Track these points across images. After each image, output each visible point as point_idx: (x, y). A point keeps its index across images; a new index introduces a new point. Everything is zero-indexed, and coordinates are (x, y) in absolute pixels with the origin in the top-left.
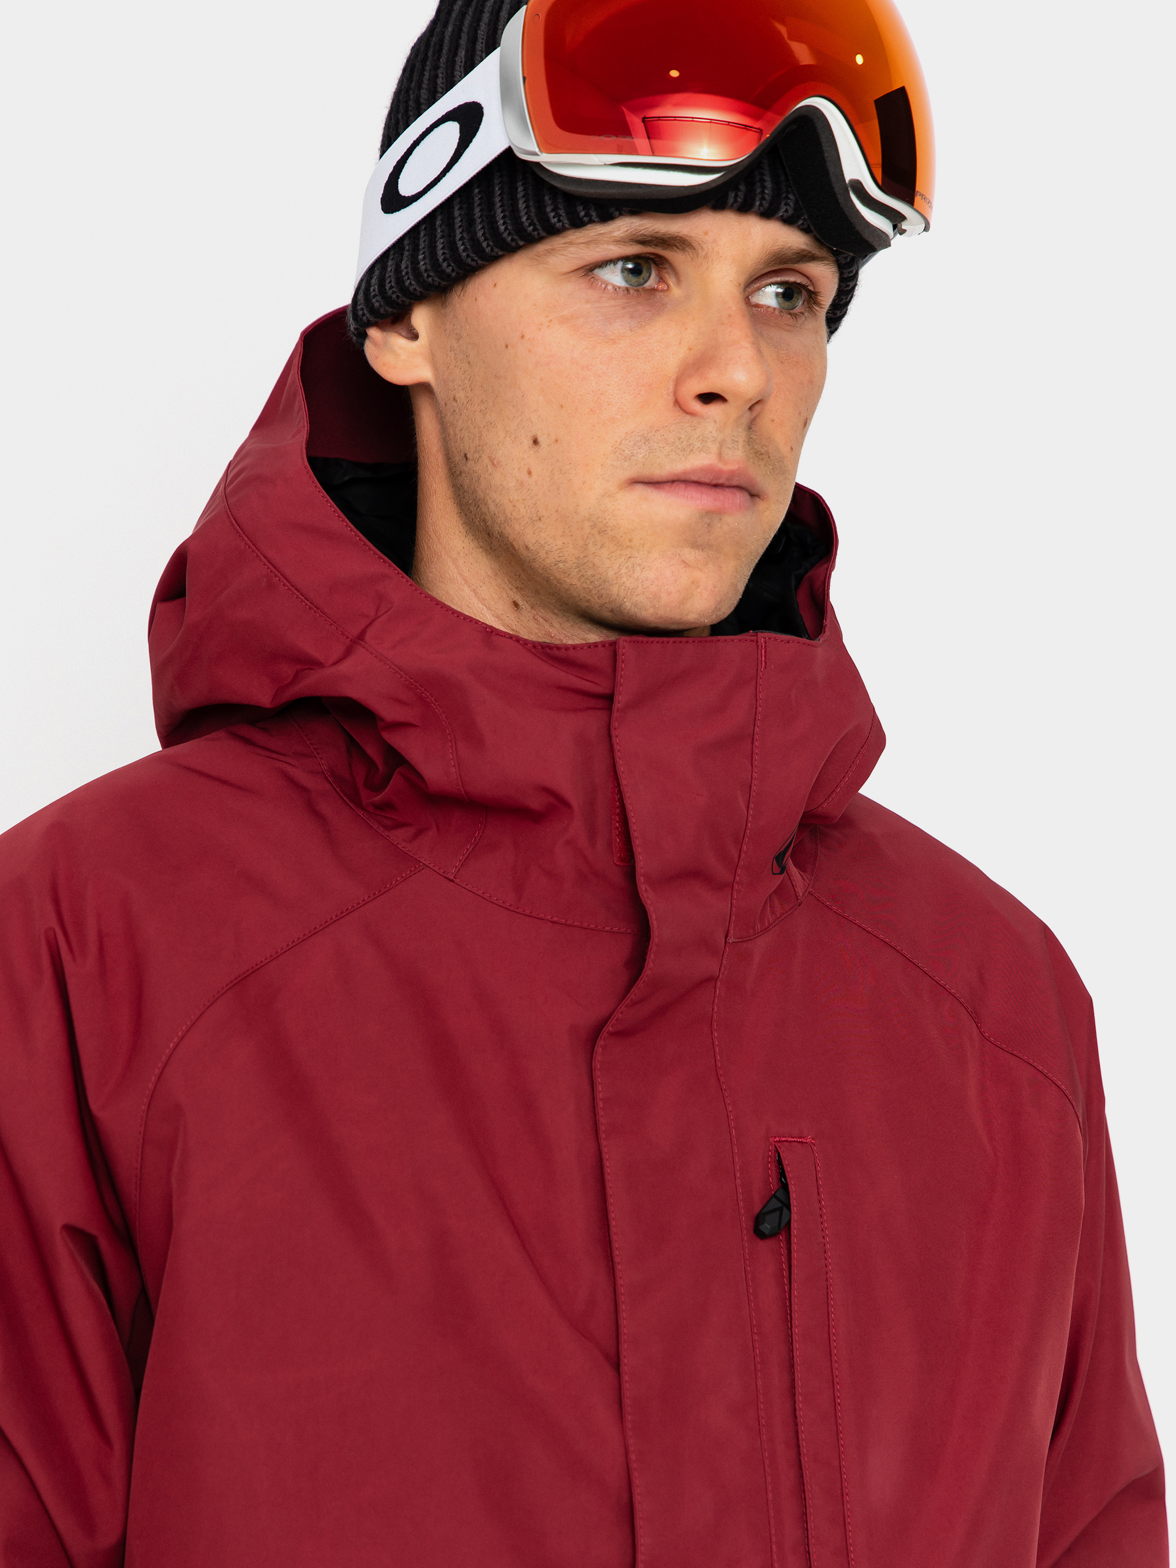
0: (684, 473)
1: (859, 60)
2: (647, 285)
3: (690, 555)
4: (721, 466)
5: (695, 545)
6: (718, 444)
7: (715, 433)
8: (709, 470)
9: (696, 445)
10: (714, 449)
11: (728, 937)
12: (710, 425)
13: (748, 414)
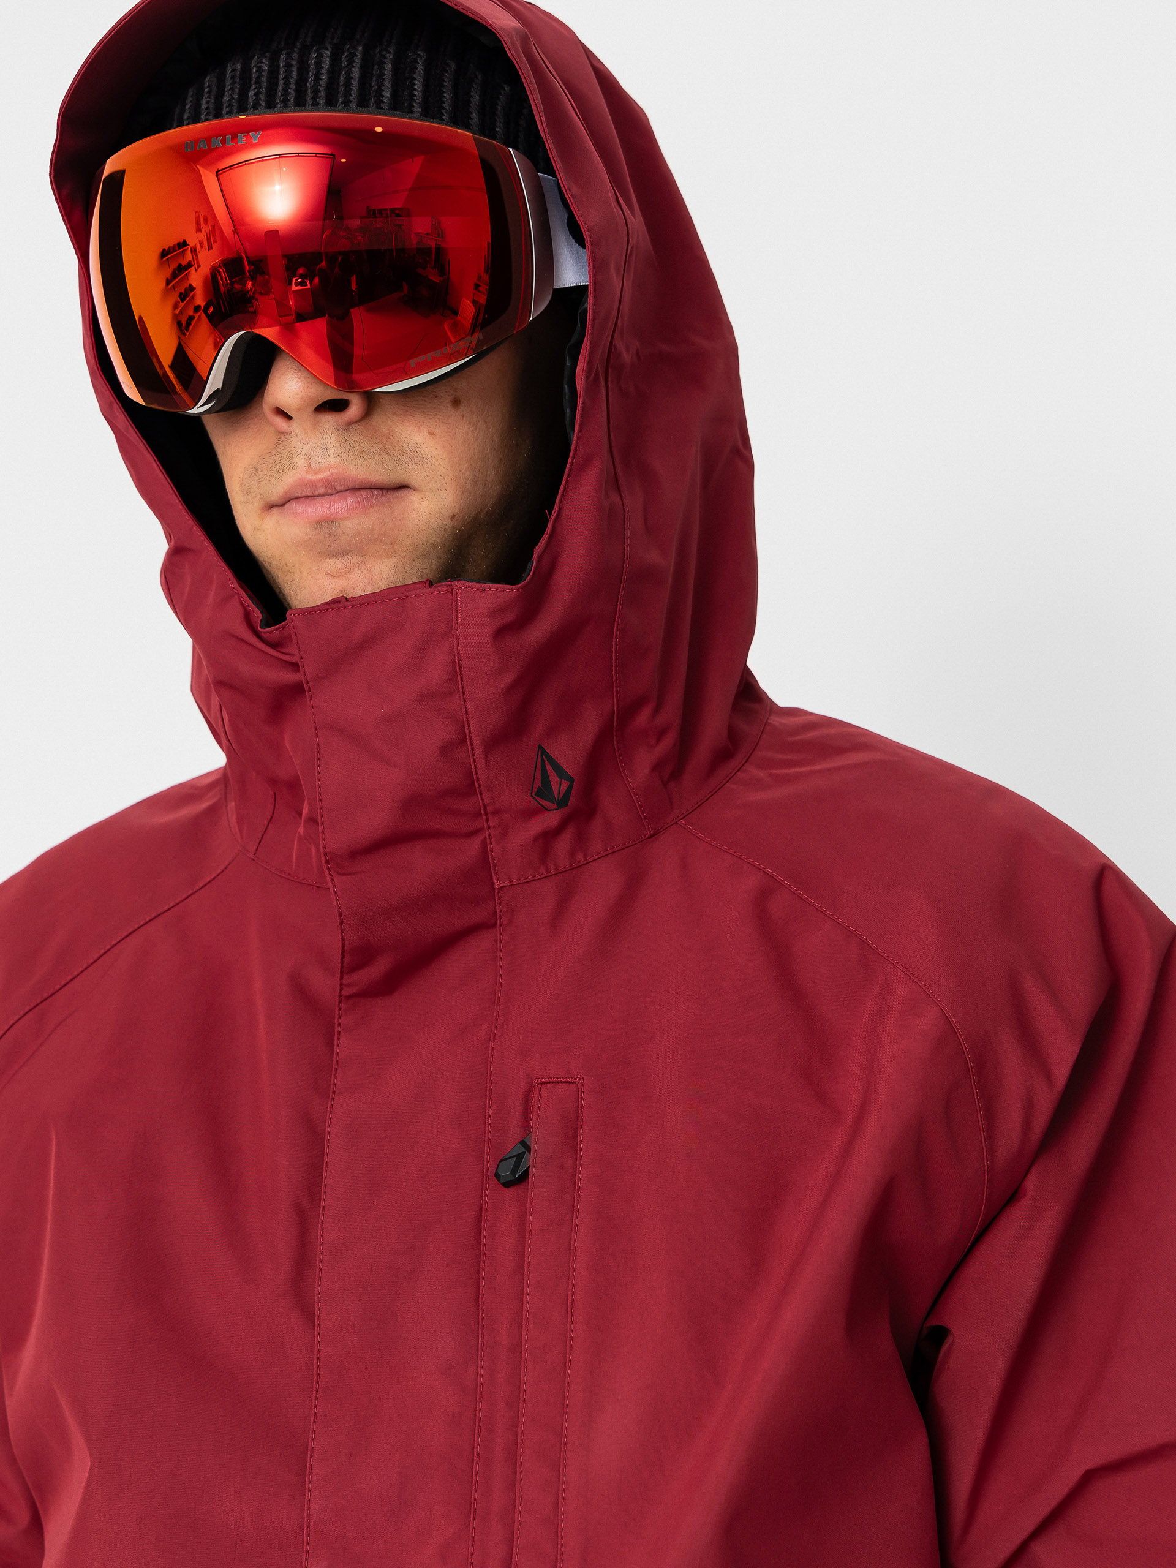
0: (286, 492)
7: (299, 448)
8: (302, 484)
9: (286, 463)
10: (301, 462)
11: (493, 884)
12: (295, 441)
13: (329, 420)
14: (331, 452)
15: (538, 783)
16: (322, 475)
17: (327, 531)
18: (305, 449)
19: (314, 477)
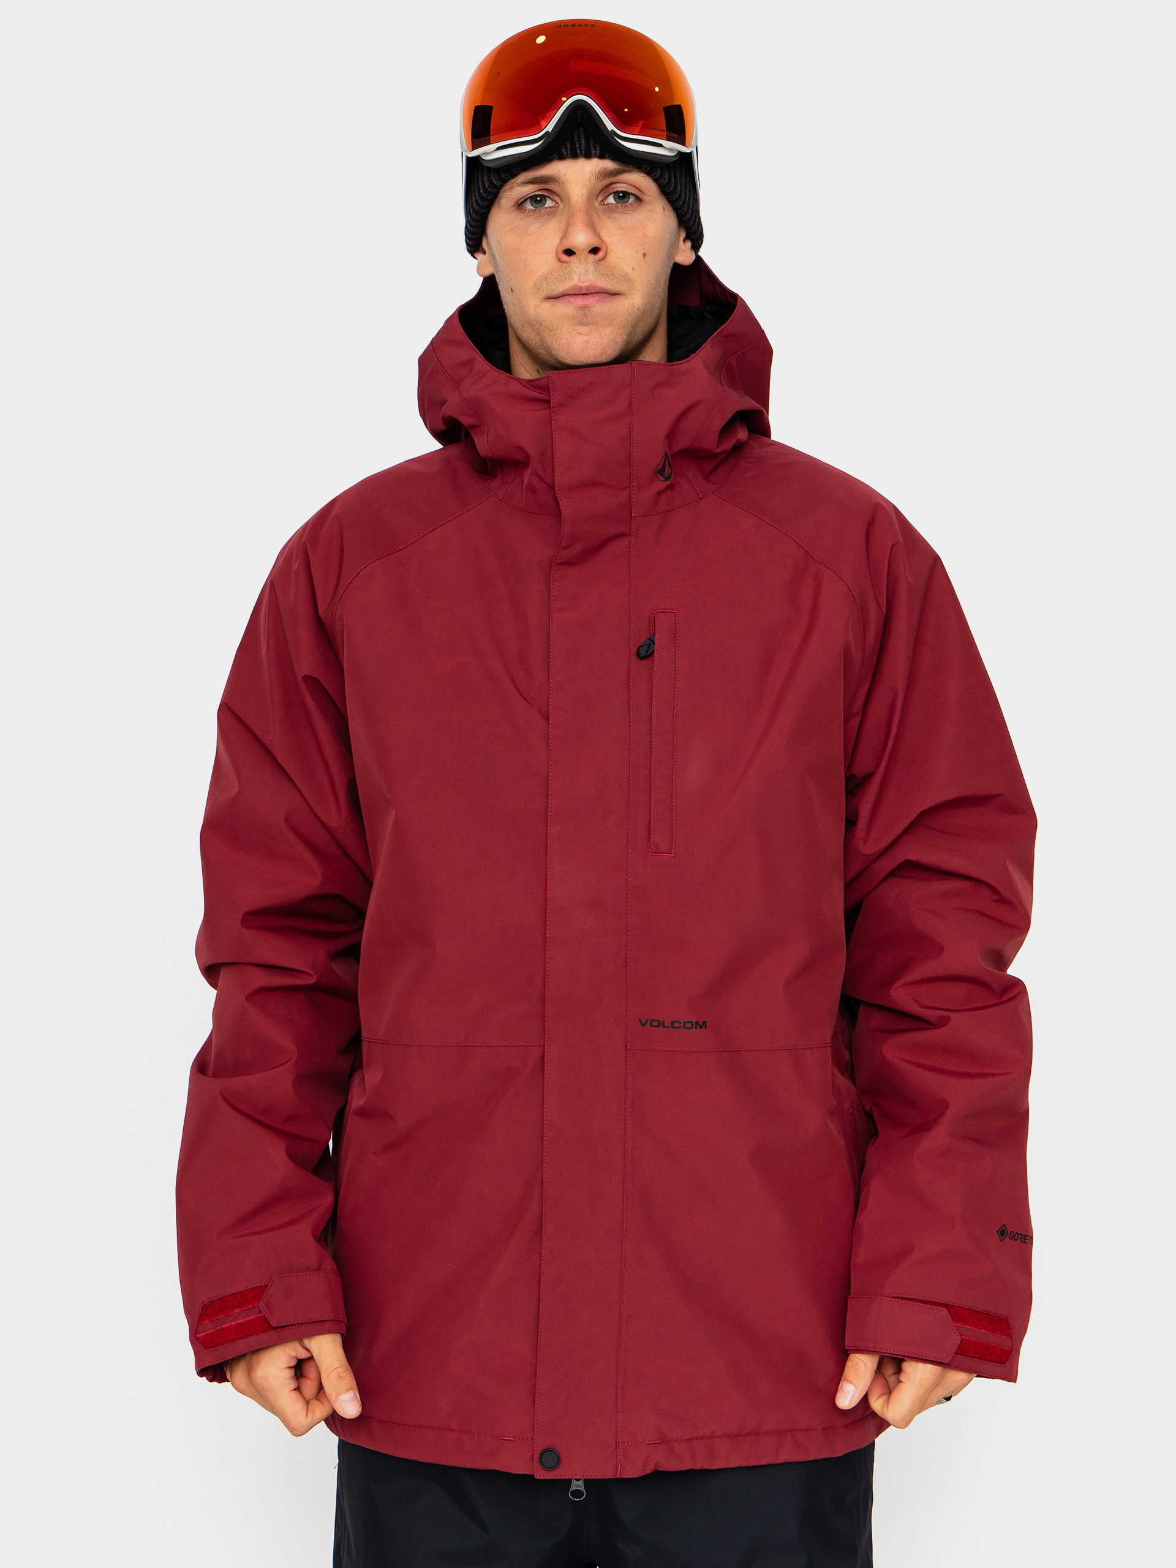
0: (564, 291)
1: (657, 89)
2: (546, 206)
3: (581, 329)
4: (580, 284)
5: (582, 324)
6: (577, 274)
7: (575, 269)
8: (575, 287)
9: (567, 277)
10: (576, 277)
11: (632, 514)
12: (573, 266)
13: (592, 257)
14: (590, 273)
15: (660, 468)
16: (586, 284)
17: (583, 312)
18: (578, 270)
19: (582, 285)
